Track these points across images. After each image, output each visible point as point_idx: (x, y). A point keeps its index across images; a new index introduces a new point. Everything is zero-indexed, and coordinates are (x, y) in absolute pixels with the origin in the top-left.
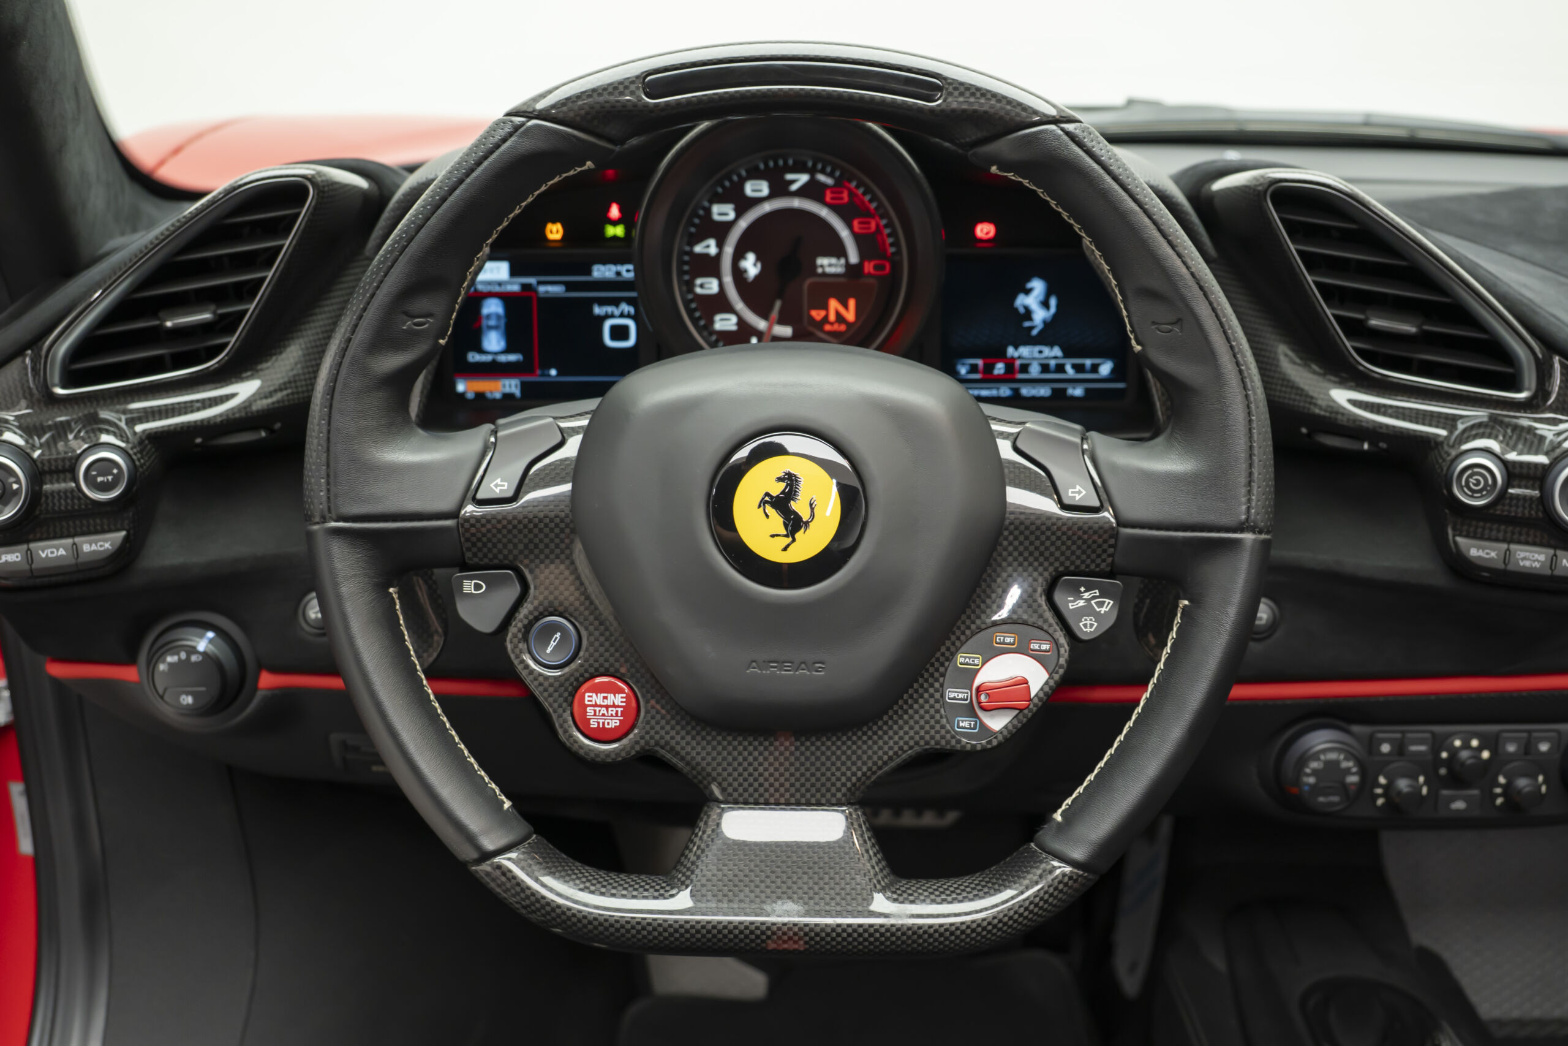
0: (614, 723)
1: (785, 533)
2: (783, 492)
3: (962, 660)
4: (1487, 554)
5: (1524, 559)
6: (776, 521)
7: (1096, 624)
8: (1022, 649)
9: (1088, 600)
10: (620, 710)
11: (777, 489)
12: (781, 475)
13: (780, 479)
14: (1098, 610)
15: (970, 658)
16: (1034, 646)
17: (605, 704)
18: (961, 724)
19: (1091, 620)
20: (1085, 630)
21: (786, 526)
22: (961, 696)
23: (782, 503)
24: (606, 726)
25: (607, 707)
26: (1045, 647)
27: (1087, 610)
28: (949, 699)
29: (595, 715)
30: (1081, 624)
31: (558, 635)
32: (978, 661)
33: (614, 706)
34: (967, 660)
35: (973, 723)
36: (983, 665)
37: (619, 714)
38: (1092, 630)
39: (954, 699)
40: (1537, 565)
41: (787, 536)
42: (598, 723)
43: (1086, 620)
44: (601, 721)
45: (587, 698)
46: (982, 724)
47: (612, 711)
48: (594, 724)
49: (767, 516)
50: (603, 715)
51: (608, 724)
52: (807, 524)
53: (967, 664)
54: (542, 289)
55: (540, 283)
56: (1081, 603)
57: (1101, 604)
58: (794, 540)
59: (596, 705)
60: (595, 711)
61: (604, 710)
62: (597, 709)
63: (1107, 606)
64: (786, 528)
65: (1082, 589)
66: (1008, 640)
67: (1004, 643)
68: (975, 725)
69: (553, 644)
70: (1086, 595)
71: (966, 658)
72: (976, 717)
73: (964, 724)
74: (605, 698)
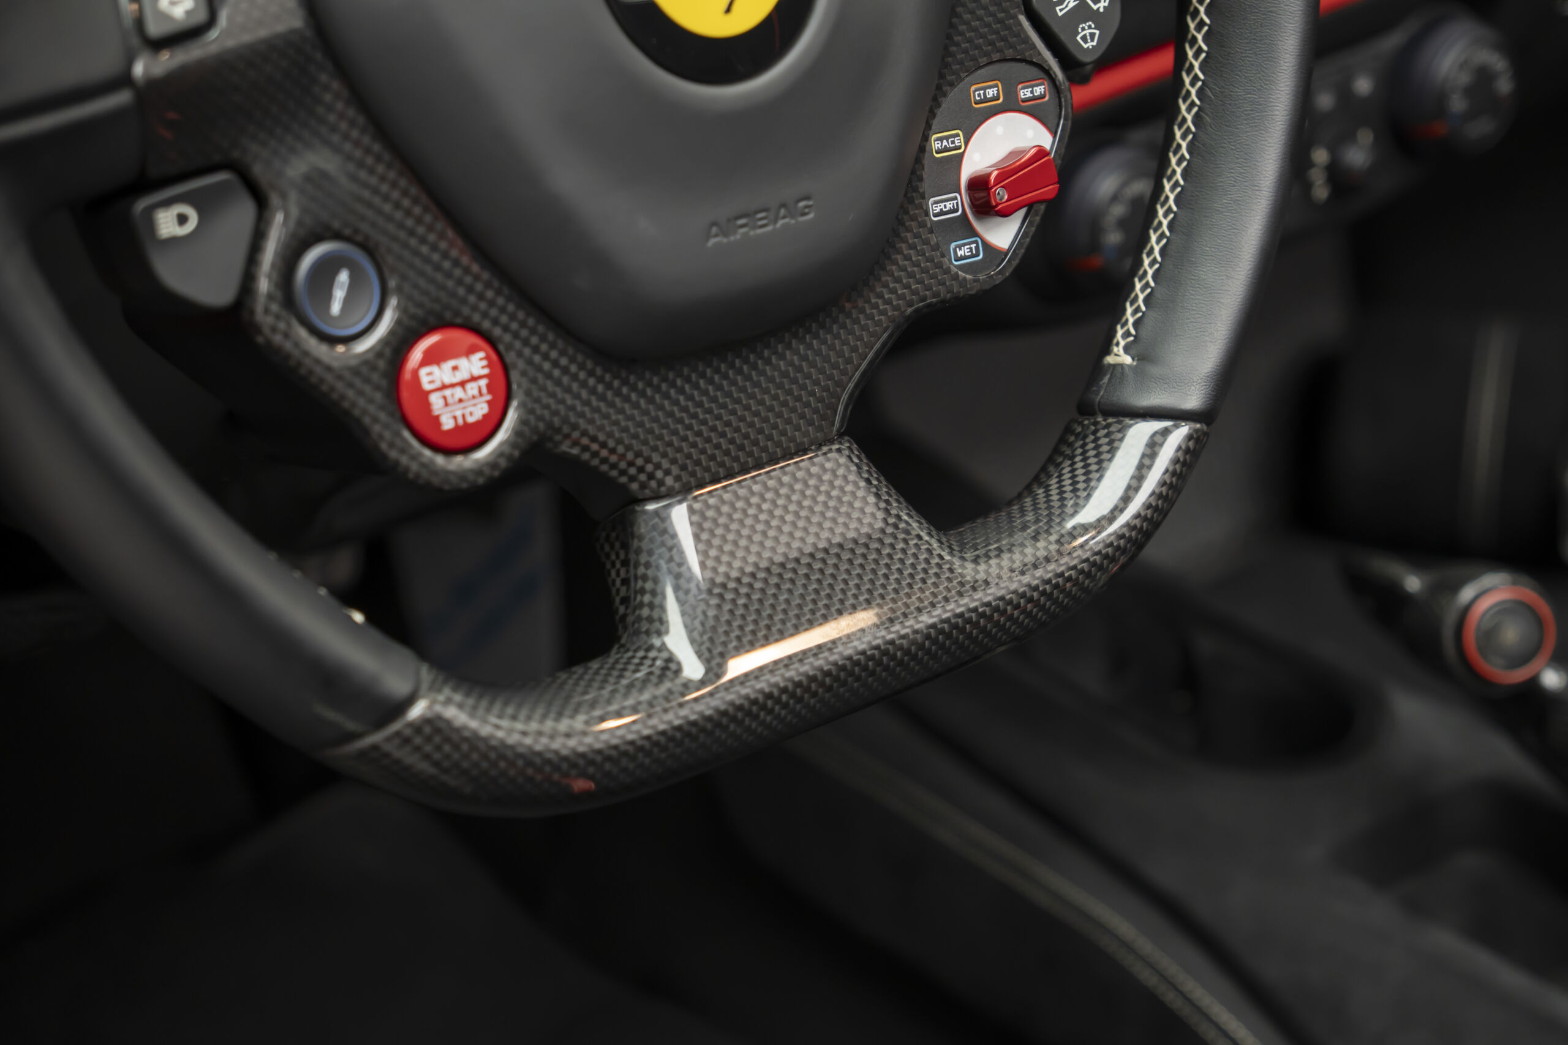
0: (478, 411)
3: (937, 145)
7: (1097, 32)
8: (1011, 105)
10: (483, 383)
14: (1095, 7)
15: (947, 138)
16: (1025, 93)
17: (459, 377)
18: (960, 253)
19: (1090, 27)
20: (1085, 46)
22: (949, 205)
24: (469, 419)
25: (462, 384)
26: (1039, 90)
27: (1083, 14)
28: (936, 215)
29: (446, 404)
30: (1078, 38)
32: (959, 141)
33: (474, 379)
34: (945, 143)
35: (973, 246)
36: (966, 144)
37: (484, 390)
38: (1094, 43)
39: (942, 213)
42: (455, 418)
43: (1083, 29)
44: (459, 414)
45: (424, 378)
46: (987, 246)
47: (472, 388)
48: (447, 424)
50: (461, 401)
51: (471, 414)
53: (946, 150)
56: (1071, 3)
59: (444, 387)
60: (445, 398)
61: (458, 392)
62: (448, 392)
63: (1105, 1)
66: (991, 93)
67: (986, 100)
68: (977, 248)
69: (340, 294)
71: (941, 139)
72: (975, 234)
73: (962, 251)
74: (455, 368)
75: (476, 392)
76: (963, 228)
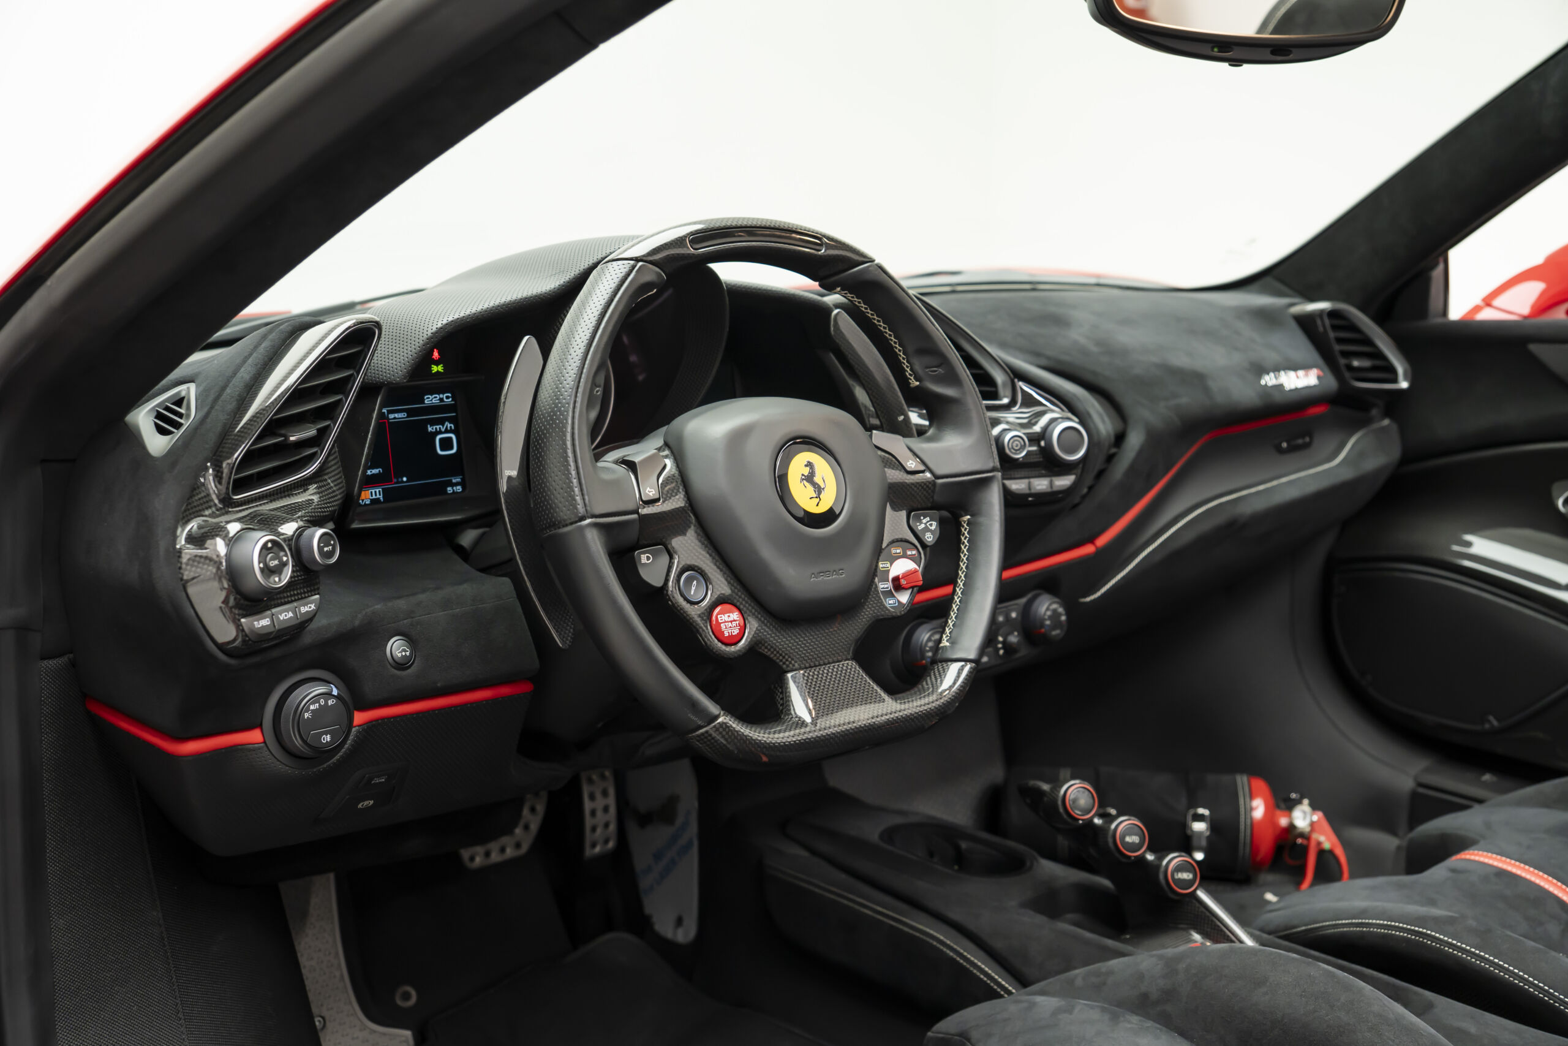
0: (737, 632)
2: (809, 473)
3: (881, 566)
4: (1022, 486)
5: (1038, 485)
6: (810, 490)
7: (932, 537)
8: (905, 556)
9: (926, 524)
11: (806, 471)
12: (806, 463)
13: (806, 466)
14: (931, 528)
15: (884, 563)
16: (909, 553)
17: (730, 620)
18: (890, 603)
19: (929, 534)
20: (928, 541)
21: (815, 491)
22: (886, 586)
23: (809, 478)
24: (733, 634)
25: (731, 622)
26: (914, 552)
27: (926, 529)
28: (881, 589)
29: (726, 628)
30: (926, 538)
31: (695, 582)
32: (888, 565)
33: (734, 621)
34: (884, 565)
36: (891, 566)
37: (738, 625)
38: (931, 540)
39: (883, 588)
40: (1044, 487)
41: (817, 497)
42: (729, 633)
43: (927, 535)
44: (730, 631)
45: (719, 619)
46: (898, 601)
47: (734, 624)
48: (726, 634)
49: (805, 487)
50: (731, 627)
51: (734, 632)
52: (823, 489)
53: (884, 568)
56: (923, 526)
57: (931, 525)
58: (820, 500)
59: (725, 622)
60: (725, 625)
61: (730, 624)
62: (727, 624)
63: (934, 526)
64: (816, 493)
65: (922, 518)
66: (898, 551)
67: (896, 553)
68: (895, 602)
69: (693, 588)
70: (924, 521)
72: (895, 597)
74: (729, 616)
75: (735, 625)
76: (891, 594)
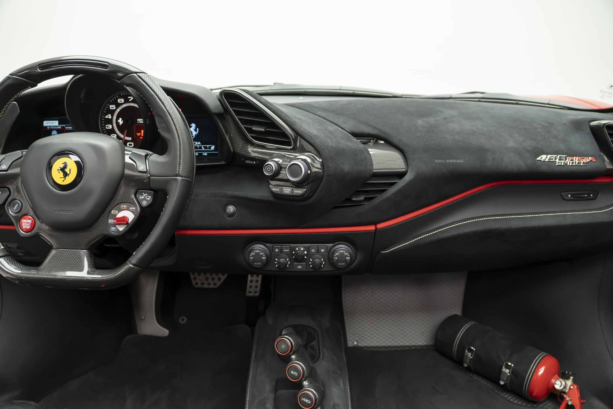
0: (28, 227)
1: (63, 177)
2: (63, 167)
3: (113, 212)
4: (277, 190)
5: (285, 191)
6: (61, 174)
7: (146, 203)
8: (128, 209)
9: (145, 197)
10: (30, 224)
11: (62, 166)
12: (63, 162)
13: (63, 164)
14: (147, 199)
15: (115, 211)
16: (131, 208)
17: (27, 222)
18: (112, 229)
19: (145, 202)
20: (144, 204)
21: (64, 175)
23: (63, 169)
24: (27, 228)
25: (27, 223)
26: (134, 209)
27: (144, 199)
28: (110, 222)
29: (24, 225)
30: (143, 203)
31: (17, 205)
33: (29, 223)
34: (114, 212)
35: (115, 229)
36: (118, 213)
37: (30, 225)
38: (145, 204)
39: (111, 222)
40: (288, 192)
41: (64, 178)
42: (25, 227)
43: (144, 202)
44: (26, 227)
45: (23, 221)
46: (117, 229)
47: (28, 224)
49: (59, 173)
50: (26, 225)
51: (27, 227)
52: (69, 175)
53: (114, 213)
54: (66, 128)
55: (66, 126)
56: (143, 197)
57: (148, 198)
58: (65, 179)
59: (24, 223)
60: (24, 224)
61: (26, 224)
62: (25, 224)
63: (149, 198)
64: (64, 176)
65: (143, 193)
66: (124, 207)
67: (123, 208)
68: (116, 229)
69: (16, 207)
70: (144, 195)
71: (114, 211)
72: (116, 227)
73: (113, 229)
74: (27, 221)
75: (29, 225)
76: (114, 225)
